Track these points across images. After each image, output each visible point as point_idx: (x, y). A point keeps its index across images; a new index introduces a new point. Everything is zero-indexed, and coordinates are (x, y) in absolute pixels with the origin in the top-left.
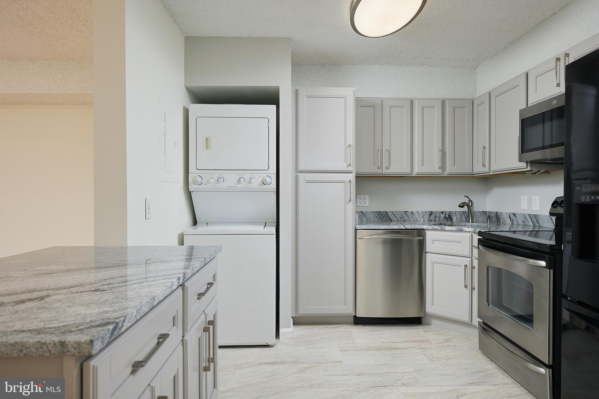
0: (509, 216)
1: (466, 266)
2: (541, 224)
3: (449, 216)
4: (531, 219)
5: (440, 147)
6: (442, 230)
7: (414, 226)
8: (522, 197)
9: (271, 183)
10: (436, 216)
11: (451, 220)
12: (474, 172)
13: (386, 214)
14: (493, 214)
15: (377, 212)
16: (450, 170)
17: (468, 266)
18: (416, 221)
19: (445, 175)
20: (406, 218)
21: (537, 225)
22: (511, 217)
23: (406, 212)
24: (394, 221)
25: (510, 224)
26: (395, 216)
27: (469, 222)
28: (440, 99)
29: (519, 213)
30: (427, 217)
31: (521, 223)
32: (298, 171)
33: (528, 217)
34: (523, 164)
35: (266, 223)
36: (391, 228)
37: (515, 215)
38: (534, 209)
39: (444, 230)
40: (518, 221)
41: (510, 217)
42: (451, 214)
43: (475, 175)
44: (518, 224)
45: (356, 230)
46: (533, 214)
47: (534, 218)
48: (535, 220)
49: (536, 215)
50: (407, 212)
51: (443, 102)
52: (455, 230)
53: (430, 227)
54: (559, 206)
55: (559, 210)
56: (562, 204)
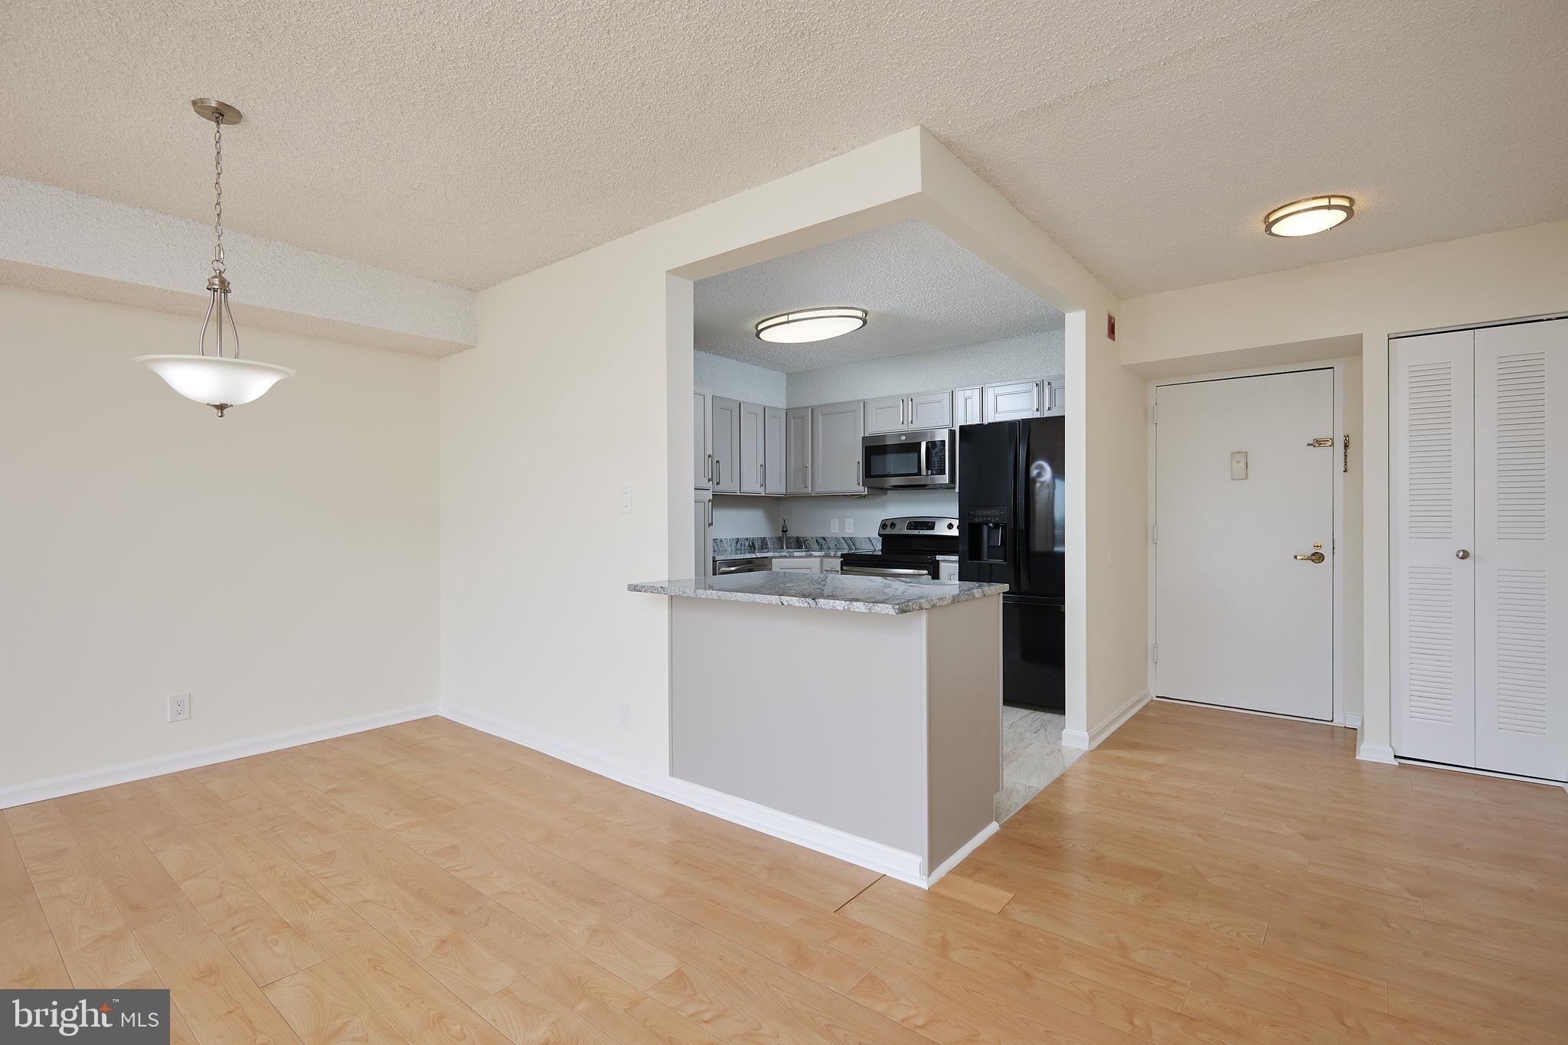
2: (859, 546)
4: (846, 542)
5: (762, 463)
6: (790, 557)
8: (832, 519)
16: (769, 489)
19: (762, 496)
21: (854, 548)
22: (819, 541)
25: (818, 549)
28: (762, 405)
29: (830, 536)
30: (734, 544)
31: (832, 546)
33: (842, 539)
34: (861, 488)
37: (824, 539)
38: (847, 531)
39: (793, 557)
40: (829, 544)
41: (817, 541)
44: (829, 548)
46: (848, 536)
48: (851, 542)
51: (765, 410)
53: (777, 554)
54: (889, 527)
55: (888, 531)
56: (893, 525)
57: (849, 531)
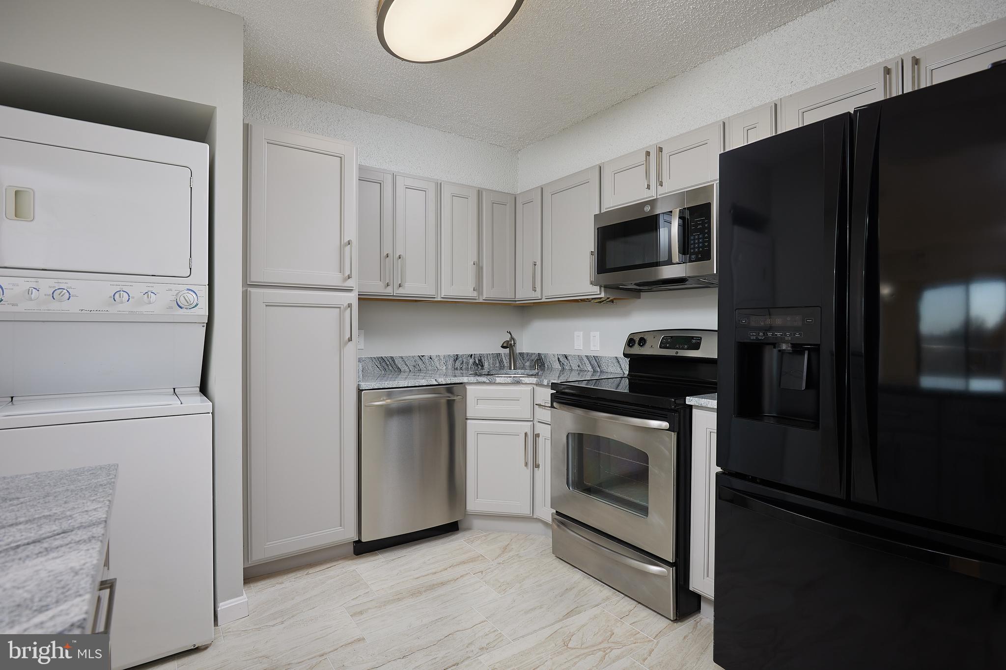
0: (558, 358)
1: (526, 434)
2: (604, 368)
3: (480, 360)
4: (590, 363)
5: (475, 259)
6: (491, 383)
7: (450, 380)
8: (575, 332)
9: (197, 304)
10: (463, 362)
11: (482, 366)
12: (516, 297)
13: (393, 360)
14: (533, 357)
15: (378, 358)
16: (488, 293)
17: (529, 434)
18: (435, 370)
19: (481, 301)
20: (422, 366)
21: (599, 370)
22: (561, 359)
23: (421, 357)
24: (405, 372)
25: (560, 370)
26: (406, 364)
27: (511, 369)
28: (476, 187)
29: (573, 354)
30: (450, 362)
31: (575, 367)
32: (248, 284)
33: (585, 359)
34: (596, 289)
35: (174, 389)
36: (416, 385)
37: (566, 358)
38: (592, 348)
39: (495, 383)
40: (572, 365)
41: (559, 360)
42: (482, 358)
43: (517, 302)
44: (571, 370)
45: (360, 391)
46: (592, 355)
47: (594, 361)
48: (596, 363)
49: (597, 357)
50: (423, 356)
51: (480, 193)
52: (510, 382)
53: (473, 379)
54: (636, 345)
55: (637, 350)
56: (642, 342)
57: (596, 348)
